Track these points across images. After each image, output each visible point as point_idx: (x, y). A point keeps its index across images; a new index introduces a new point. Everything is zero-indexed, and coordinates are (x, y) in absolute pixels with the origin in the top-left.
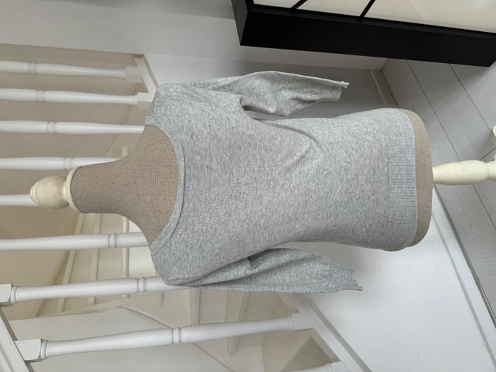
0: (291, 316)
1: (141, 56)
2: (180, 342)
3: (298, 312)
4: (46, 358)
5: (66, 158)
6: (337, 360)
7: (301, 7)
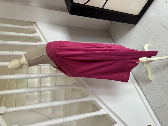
0: (87, 97)
1: (34, 23)
2: (53, 106)
3: (89, 95)
4: (7, 113)
5: (11, 51)
6: (102, 109)
7: (86, 4)
